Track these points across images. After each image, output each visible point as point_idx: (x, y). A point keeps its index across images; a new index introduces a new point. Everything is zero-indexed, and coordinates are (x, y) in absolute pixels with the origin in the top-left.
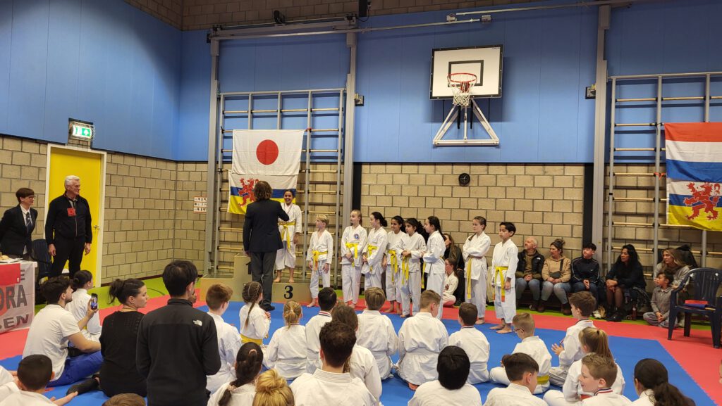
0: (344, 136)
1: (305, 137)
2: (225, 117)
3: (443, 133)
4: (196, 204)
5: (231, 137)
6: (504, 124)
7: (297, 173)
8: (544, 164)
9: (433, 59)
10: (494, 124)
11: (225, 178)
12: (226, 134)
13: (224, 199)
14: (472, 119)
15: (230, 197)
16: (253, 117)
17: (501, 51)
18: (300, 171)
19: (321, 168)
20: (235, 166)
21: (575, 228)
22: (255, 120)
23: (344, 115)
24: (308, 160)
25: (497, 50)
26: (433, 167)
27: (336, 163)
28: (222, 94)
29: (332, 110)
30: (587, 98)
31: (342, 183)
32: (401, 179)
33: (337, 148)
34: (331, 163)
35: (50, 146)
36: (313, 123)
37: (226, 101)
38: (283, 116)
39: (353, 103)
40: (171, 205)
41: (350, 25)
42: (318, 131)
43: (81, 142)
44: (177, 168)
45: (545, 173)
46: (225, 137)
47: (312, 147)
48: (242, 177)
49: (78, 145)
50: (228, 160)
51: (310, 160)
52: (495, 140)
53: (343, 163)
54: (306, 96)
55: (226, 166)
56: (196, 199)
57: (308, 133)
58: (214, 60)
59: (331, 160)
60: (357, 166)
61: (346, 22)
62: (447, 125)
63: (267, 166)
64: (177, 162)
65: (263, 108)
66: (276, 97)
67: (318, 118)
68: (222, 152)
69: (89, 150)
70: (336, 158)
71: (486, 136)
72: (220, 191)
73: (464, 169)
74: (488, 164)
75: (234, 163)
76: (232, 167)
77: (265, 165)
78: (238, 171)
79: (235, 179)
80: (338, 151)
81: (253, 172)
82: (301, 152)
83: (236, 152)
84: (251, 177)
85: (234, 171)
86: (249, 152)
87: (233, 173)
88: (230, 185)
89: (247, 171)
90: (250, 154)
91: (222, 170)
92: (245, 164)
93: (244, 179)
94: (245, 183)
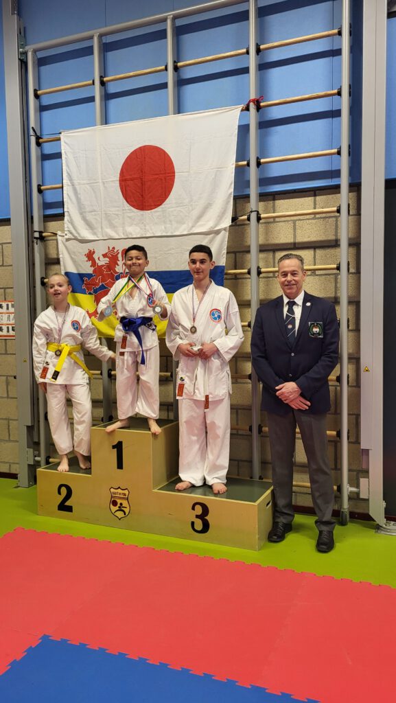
1: (243, 130)
2: (42, 108)
5: (58, 156)
7: (227, 222)
11: (51, 253)
12: (47, 149)
16: (108, 97)
18: (234, 219)
19: (286, 207)
20: (71, 222)
22: (112, 102)
24: (253, 191)
27: (336, 189)
28: (30, 49)
29: (320, 37)
31: (354, 243)
33: (334, 144)
34: (314, 192)
36: (262, 85)
37: (43, 68)
38: (181, 82)
42: (276, 106)
46: (45, 157)
47: (263, 149)
48: (90, 246)
50: (54, 212)
51: (257, 187)
55: (53, 226)
59: (318, 183)
63: (147, 213)
65: (129, 67)
67: (275, 72)
68: (40, 191)
70: (336, 174)
72: (43, 284)
75: (69, 215)
76: (66, 226)
77: (142, 212)
78: (79, 234)
79: (74, 253)
80: (339, 153)
81: (116, 232)
82: (234, 166)
83: (70, 188)
84: (112, 244)
85: (71, 233)
86: (101, 184)
87: (68, 240)
88: (62, 268)
89: (100, 230)
90: (105, 187)
91: (44, 234)
92: (95, 215)
93: (94, 252)
94: (97, 261)
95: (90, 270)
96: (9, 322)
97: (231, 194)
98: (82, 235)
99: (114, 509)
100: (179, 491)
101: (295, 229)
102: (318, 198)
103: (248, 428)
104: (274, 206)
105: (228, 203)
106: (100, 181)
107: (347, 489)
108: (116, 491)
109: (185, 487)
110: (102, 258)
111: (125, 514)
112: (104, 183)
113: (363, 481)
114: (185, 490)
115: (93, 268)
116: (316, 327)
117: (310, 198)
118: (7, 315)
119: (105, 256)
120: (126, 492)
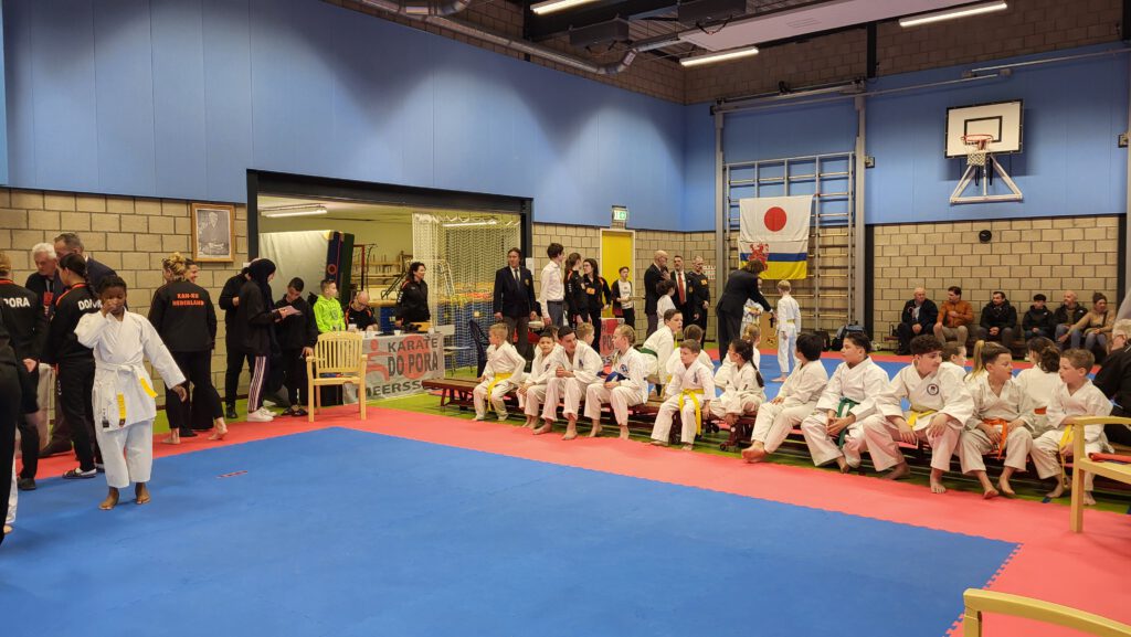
0: (854, 199)
1: (814, 202)
2: (731, 187)
3: (960, 190)
5: (738, 206)
6: (1027, 177)
7: (807, 237)
8: (1074, 217)
9: (947, 119)
10: (1016, 178)
11: (733, 246)
12: (732, 204)
14: (992, 174)
16: (760, 185)
17: (1021, 105)
18: (810, 236)
19: (830, 232)
20: (743, 234)
21: (1109, 281)
22: (761, 188)
23: (854, 178)
24: (817, 225)
25: (1018, 105)
26: (950, 225)
27: (847, 226)
28: (728, 165)
29: (842, 173)
30: (1120, 146)
31: (853, 246)
32: (917, 238)
33: (847, 210)
34: (841, 227)
35: (601, 230)
36: (821, 187)
37: (732, 172)
38: (790, 182)
39: (863, 165)
41: (858, 89)
42: (826, 195)
43: (619, 224)
44: (685, 238)
45: (1074, 226)
46: (731, 206)
47: (821, 211)
48: (752, 243)
49: (618, 227)
50: (735, 228)
51: (818, 224)
52: (1018, 195)
53: (854, 226)
54: (814, 161)
55: (733, 234)
57: (817, 199)
58: (719, 132)
59: (841, 224)
60: (869, 228)
61: (854, 84)
62: (965, 182)
64: (685, 233)
65: (769, 175)
66: (782, 164)
67: (826, 183)
68: (730, 221)
69: (624, 230)
71: (1007, 190)
72: (730, 258)
73: (986, 226)
74: (1011, 220)
75: (742, 231)
76: (740, 235)
77: (773, 232)
78: (746, 238)
80: (848, 214)
81: (763, 239)
82: (810, 217)
83: (743, 221)
84: (761, 243)
85: (743, 238)
87: (741, 241)
88: (739, 251)
89: (756, 238)
90: (758, 221)
91: (730, 238)
92: (754, 232)
93: (753, 245)
95: (751, 252)
97: (808, 227)
98: (748, 240)
101: (834, 240)
102: (841, 229)
104: (825, 232)
105: (807, 230)
106: (756, 219)
110: (756, 247)
115: (753, 251)
117: (838, 229)
119: (758, 246)
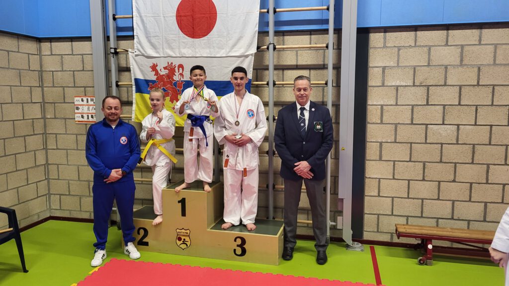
4: (78, 109)
7: (254, 50)
11: (123, 64)
13: (125, 99)
15: (135, 97)
18: (258, 48)
19: (292, 41)
20: (140, 43)
24: (271, 29)
27: (326, 31)
31: (336, 67)
33: (325, 2)
34: (310, 32)
40: (35, 111)
44: (40, 50)
47: (278, 2)
48: (154, 61)
50: (126, 33)
51: (274, 27)
53: (337, 31)
55: (124, 44)
56: (77, 101)
59: (314, 26)
60: (363, 34)
63: (197, 41)
64: (39, 40)
68: (114, 19)
70: (326, 22)
72: (117, 86)
75: (138, 38)
76: (135, 45)
77: (193, 39)
78: (145, 51)
79: (142, 65)
80: (328, 9)
81: (174, 52)
82: (259, 12)
83: (139, 19)
84: (170, 60)
85: (139, 51)
86: (162, 18)
87: (137, 55)
88: (132, 75)
89: (162, 50)
90: (165, 20)
91: (118, 50)
92: (158, 39)
93: (157, 65)
94: (159, 72)
95: (154, 78)
96: (88, 112)
97: (256, 31)
98: (148, 53)
99: (179, 243)
100: (224, 229)
101: (297, 56)
102: (313, 36)
103: (265, 186)
104: (283, 40)
105: (254, 36)
106: (162, 15)
107: (330, 223)
108: (180, 231)
109: (228, 226)
110: (163, 70)
111: (187, 246)
112: (164, 17)
113: (339, 218)
114: (228, 229)
115: (156, 77)
116: (319, 125)
117: (307, 36)
118: (87, 107)
119: (165, 68)
120: (188, 231)
